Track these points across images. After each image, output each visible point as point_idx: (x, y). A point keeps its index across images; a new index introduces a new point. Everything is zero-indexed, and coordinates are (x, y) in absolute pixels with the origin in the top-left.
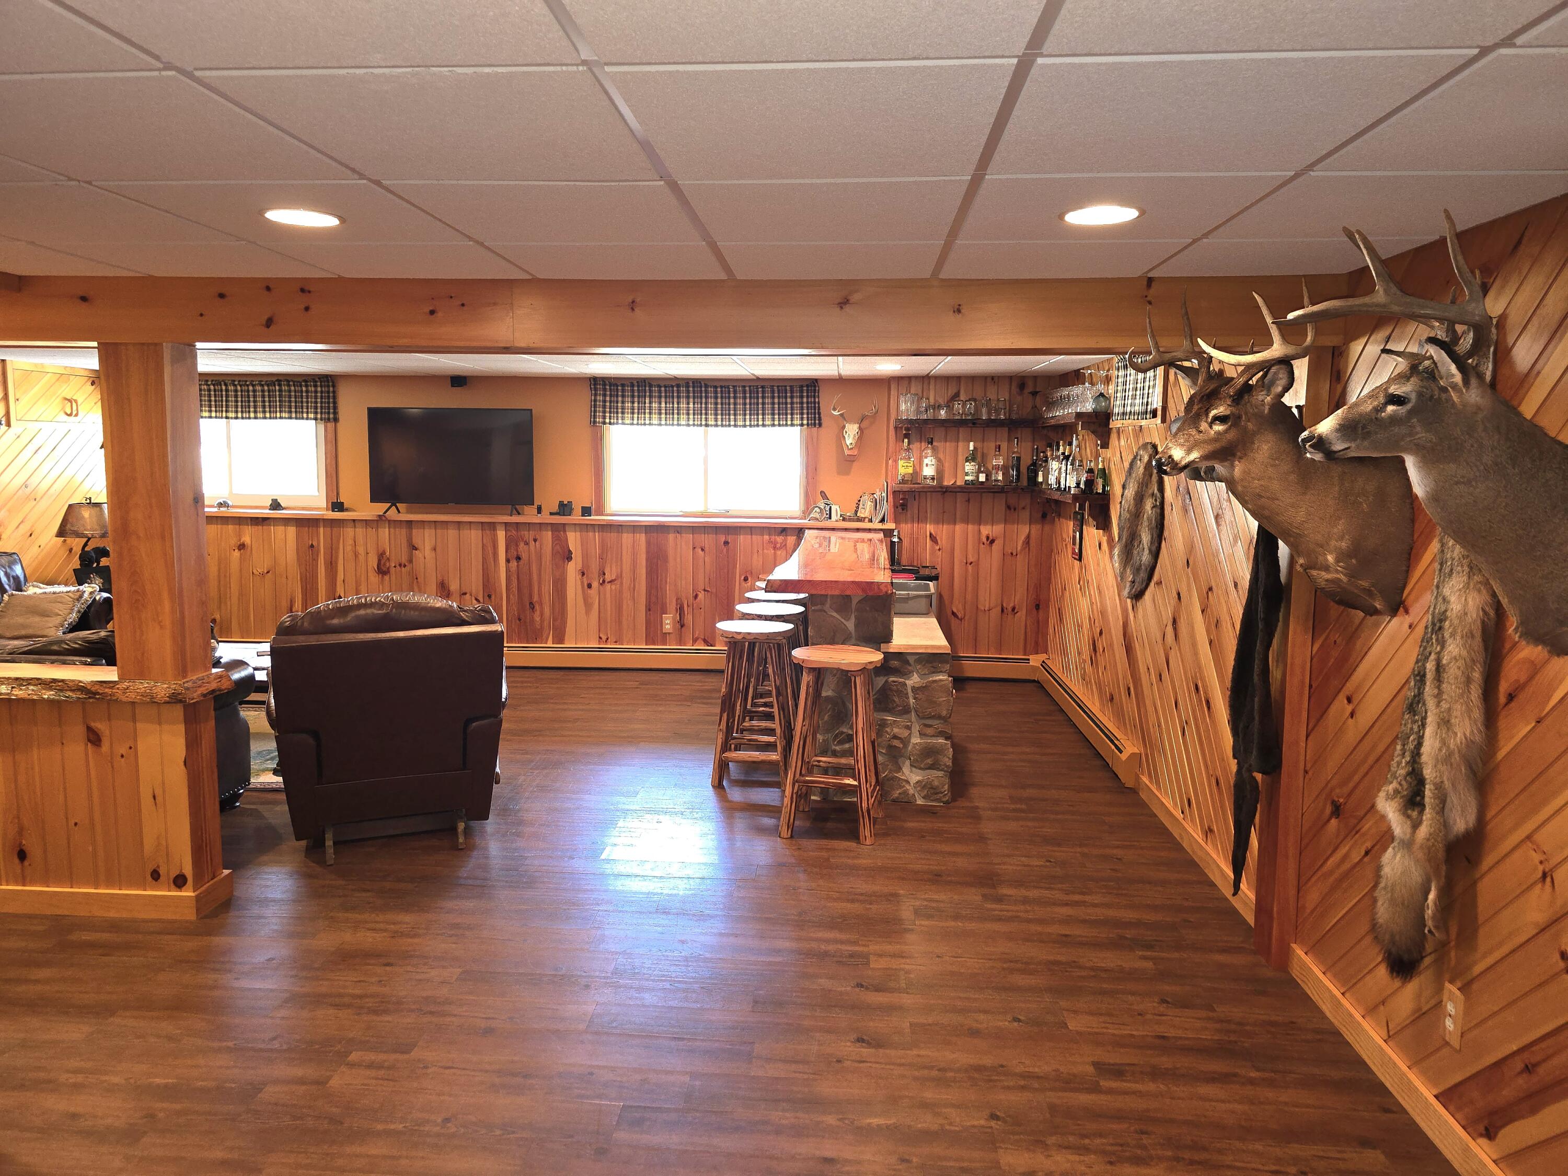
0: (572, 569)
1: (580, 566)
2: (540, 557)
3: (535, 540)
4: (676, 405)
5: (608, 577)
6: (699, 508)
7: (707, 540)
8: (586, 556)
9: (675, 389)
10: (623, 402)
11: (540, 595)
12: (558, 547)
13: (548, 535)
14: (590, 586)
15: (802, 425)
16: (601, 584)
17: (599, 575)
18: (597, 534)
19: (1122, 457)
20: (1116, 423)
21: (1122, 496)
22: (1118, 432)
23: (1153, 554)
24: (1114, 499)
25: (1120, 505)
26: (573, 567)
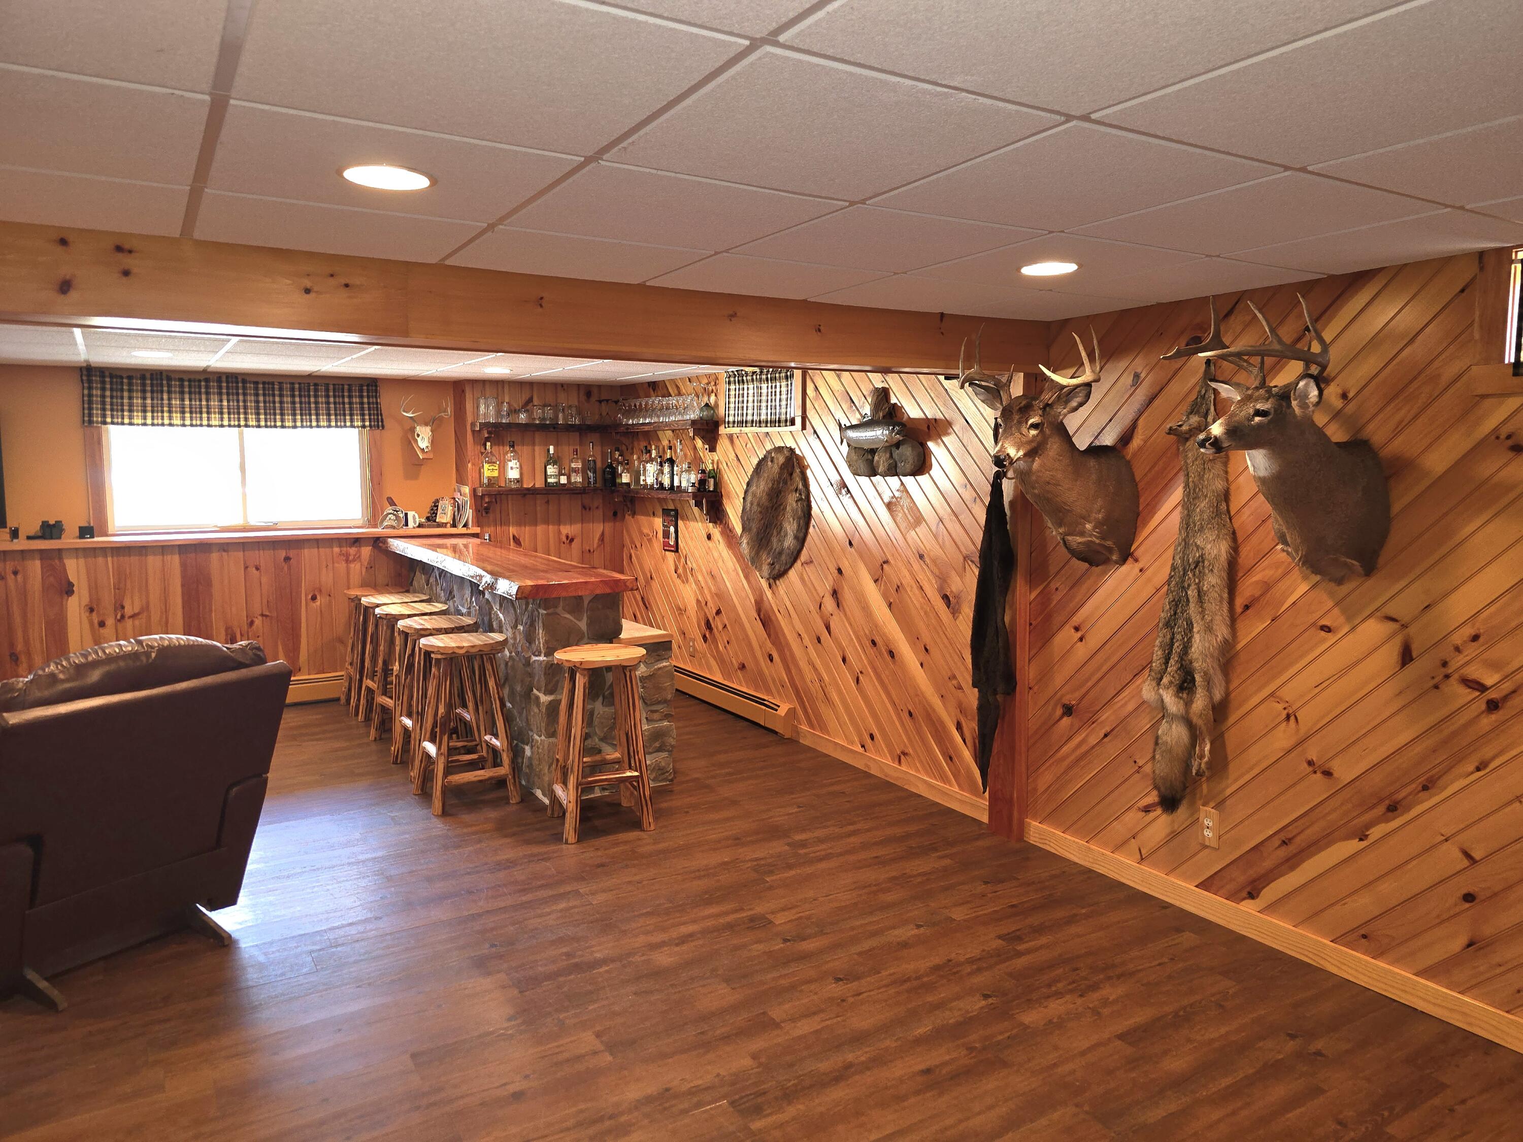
0: (74, 606)
1: (86, 600)
2: (24, 593)
3: (15, 573)
4: (204, 403)
5: (128, 611)
6: (238, 521)
7: (264, 557)
8: (94, 587)
9: (203, 383)
10: (130, 398)
11: (27, 642)
12: (52, 579)
13: (35, 567)
14: (102, 624)
15: (364, 427)
16: (119, 621)
17: (115, 610)
18: (109, 559)
19: (738, 459)
20: (728, 430)
21: (745, 493)
22: (731, 438)
23: (799, 540)
24: (728, 495)
25: (744, 500)
26: (76, 602)
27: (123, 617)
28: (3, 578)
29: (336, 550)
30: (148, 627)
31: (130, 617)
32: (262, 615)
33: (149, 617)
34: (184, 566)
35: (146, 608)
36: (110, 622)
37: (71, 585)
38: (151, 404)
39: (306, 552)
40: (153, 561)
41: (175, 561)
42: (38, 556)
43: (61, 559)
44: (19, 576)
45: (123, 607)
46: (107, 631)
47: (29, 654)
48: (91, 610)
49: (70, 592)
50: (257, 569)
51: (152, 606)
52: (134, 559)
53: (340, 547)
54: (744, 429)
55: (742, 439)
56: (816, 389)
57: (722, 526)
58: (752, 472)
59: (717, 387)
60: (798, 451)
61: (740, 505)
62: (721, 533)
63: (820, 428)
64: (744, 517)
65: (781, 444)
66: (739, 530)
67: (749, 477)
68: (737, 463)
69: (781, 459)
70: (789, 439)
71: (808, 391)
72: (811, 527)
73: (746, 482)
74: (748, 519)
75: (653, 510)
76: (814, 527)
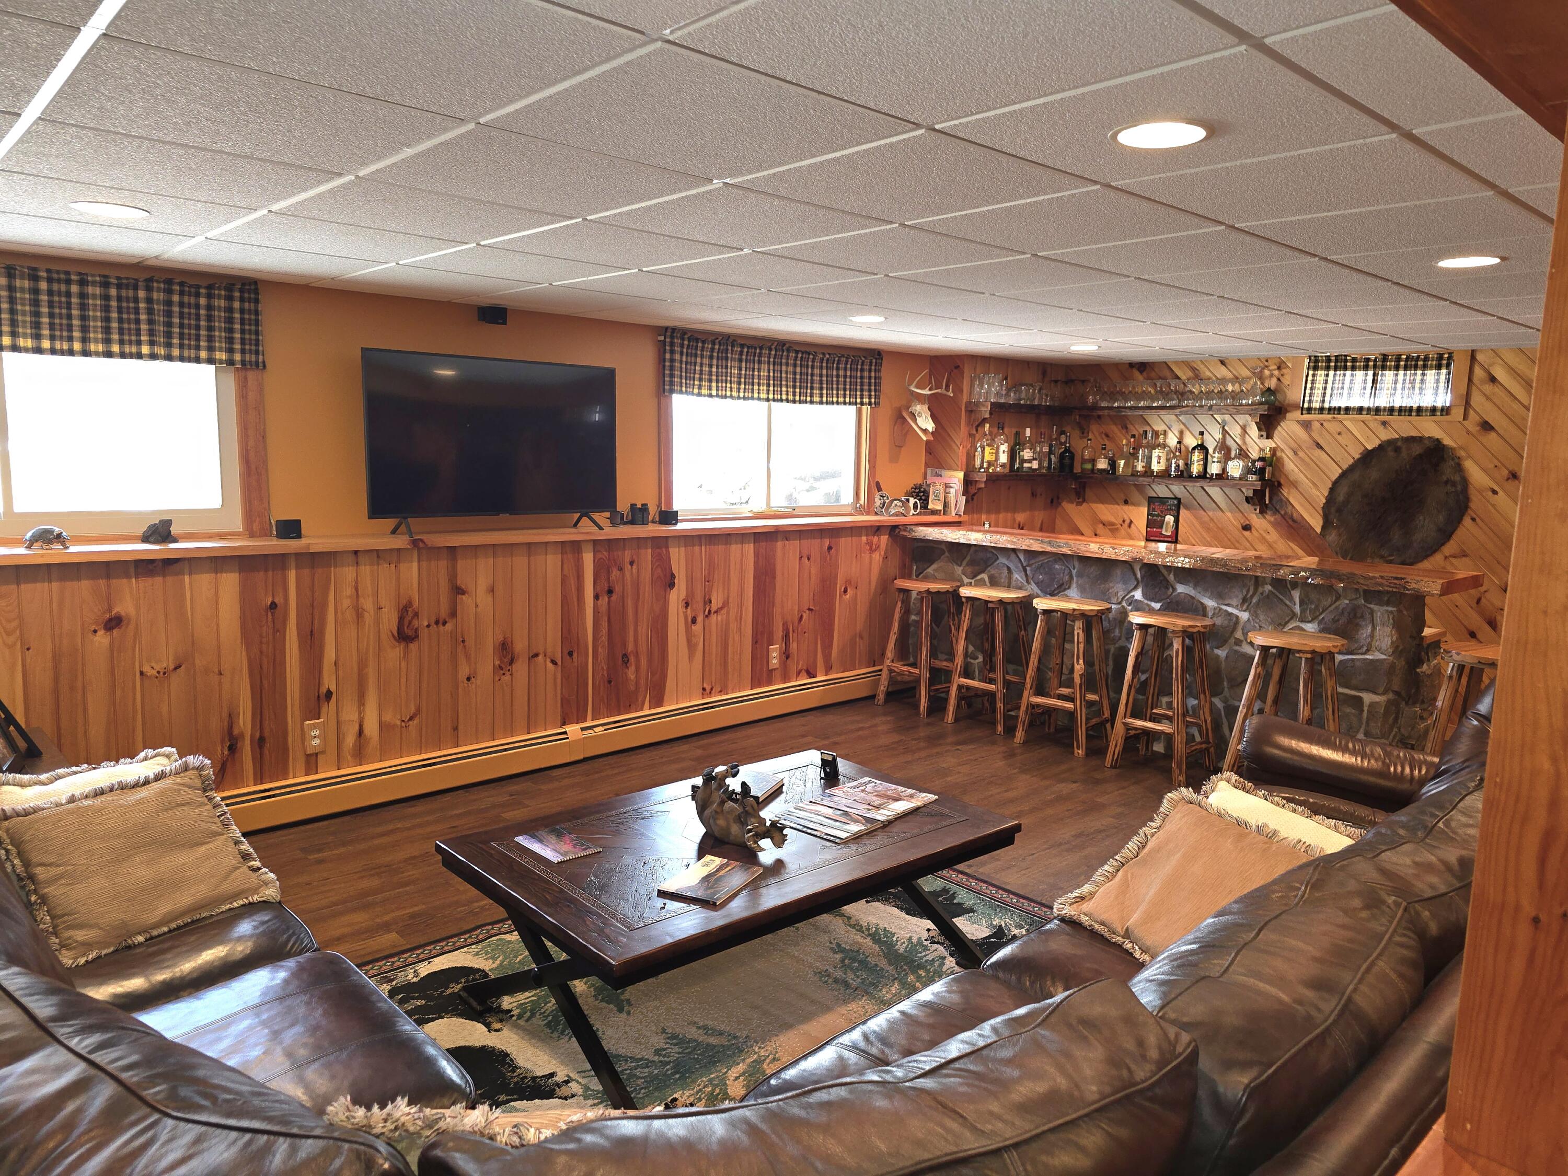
0: (675, 600)
1: (683, 595)
2: (637, 585)
5: (714, 607)
8: (690, 580)
9: (756, 350)
11: (636, 642)
12: (659, 570)
14: (694, 621)
16: (707, 616)
17: (705, 603)
18: (703, 548)
19: (1321, 448)
20: (1306, 417)
21: (1335, 483)
22: (1307, 425)
23: (1446, 534)
24: (1294, 485)
25: (1332, 490)
26: (676, 597)
27: (710, 612)
28: (621, 569)
29: (864, 538)
30: (728, 624)
31: (715, 612)
32: (809, 609)
33: (728, 613)
34: (756, 555)
35: (726, 604)
36: (700, 619)
37: (673, 576)
38: (717, 372)
39: (843, 541)
40: (735, 548)
41: (750, 548)
42: (649, 544)
43: (667, 547)
44: (634, 567)
45: (710, 602)
46: (697, 628)
47: (637, 655)
48: (687, 605)
49: (672, 585)
50: (809, 559)
51: (731, 600)
52: (721, 548)
53: (867, 535)
54: (1341, 417)
55: (1333, 427)
56: (1493, 379)
57: (1278, 516)
58: (1351, 461)
59: (1284, 371)
60: (1447, 441)
61: (1320, 496)
62: (1275, 525)
63: (1494, 418)
64: (1331, 509)
65: (1414, 433)
66: (1316, 523)
67: (1345, 467)
68: (1319, 451)
69: (1417, 450)
70: (1430, 429)
71: (1475, 380)
72: (1467, 521)
73: (1336, 473)
74: (1339, 511)
75: (1124, 498)
76: (1473, 519)
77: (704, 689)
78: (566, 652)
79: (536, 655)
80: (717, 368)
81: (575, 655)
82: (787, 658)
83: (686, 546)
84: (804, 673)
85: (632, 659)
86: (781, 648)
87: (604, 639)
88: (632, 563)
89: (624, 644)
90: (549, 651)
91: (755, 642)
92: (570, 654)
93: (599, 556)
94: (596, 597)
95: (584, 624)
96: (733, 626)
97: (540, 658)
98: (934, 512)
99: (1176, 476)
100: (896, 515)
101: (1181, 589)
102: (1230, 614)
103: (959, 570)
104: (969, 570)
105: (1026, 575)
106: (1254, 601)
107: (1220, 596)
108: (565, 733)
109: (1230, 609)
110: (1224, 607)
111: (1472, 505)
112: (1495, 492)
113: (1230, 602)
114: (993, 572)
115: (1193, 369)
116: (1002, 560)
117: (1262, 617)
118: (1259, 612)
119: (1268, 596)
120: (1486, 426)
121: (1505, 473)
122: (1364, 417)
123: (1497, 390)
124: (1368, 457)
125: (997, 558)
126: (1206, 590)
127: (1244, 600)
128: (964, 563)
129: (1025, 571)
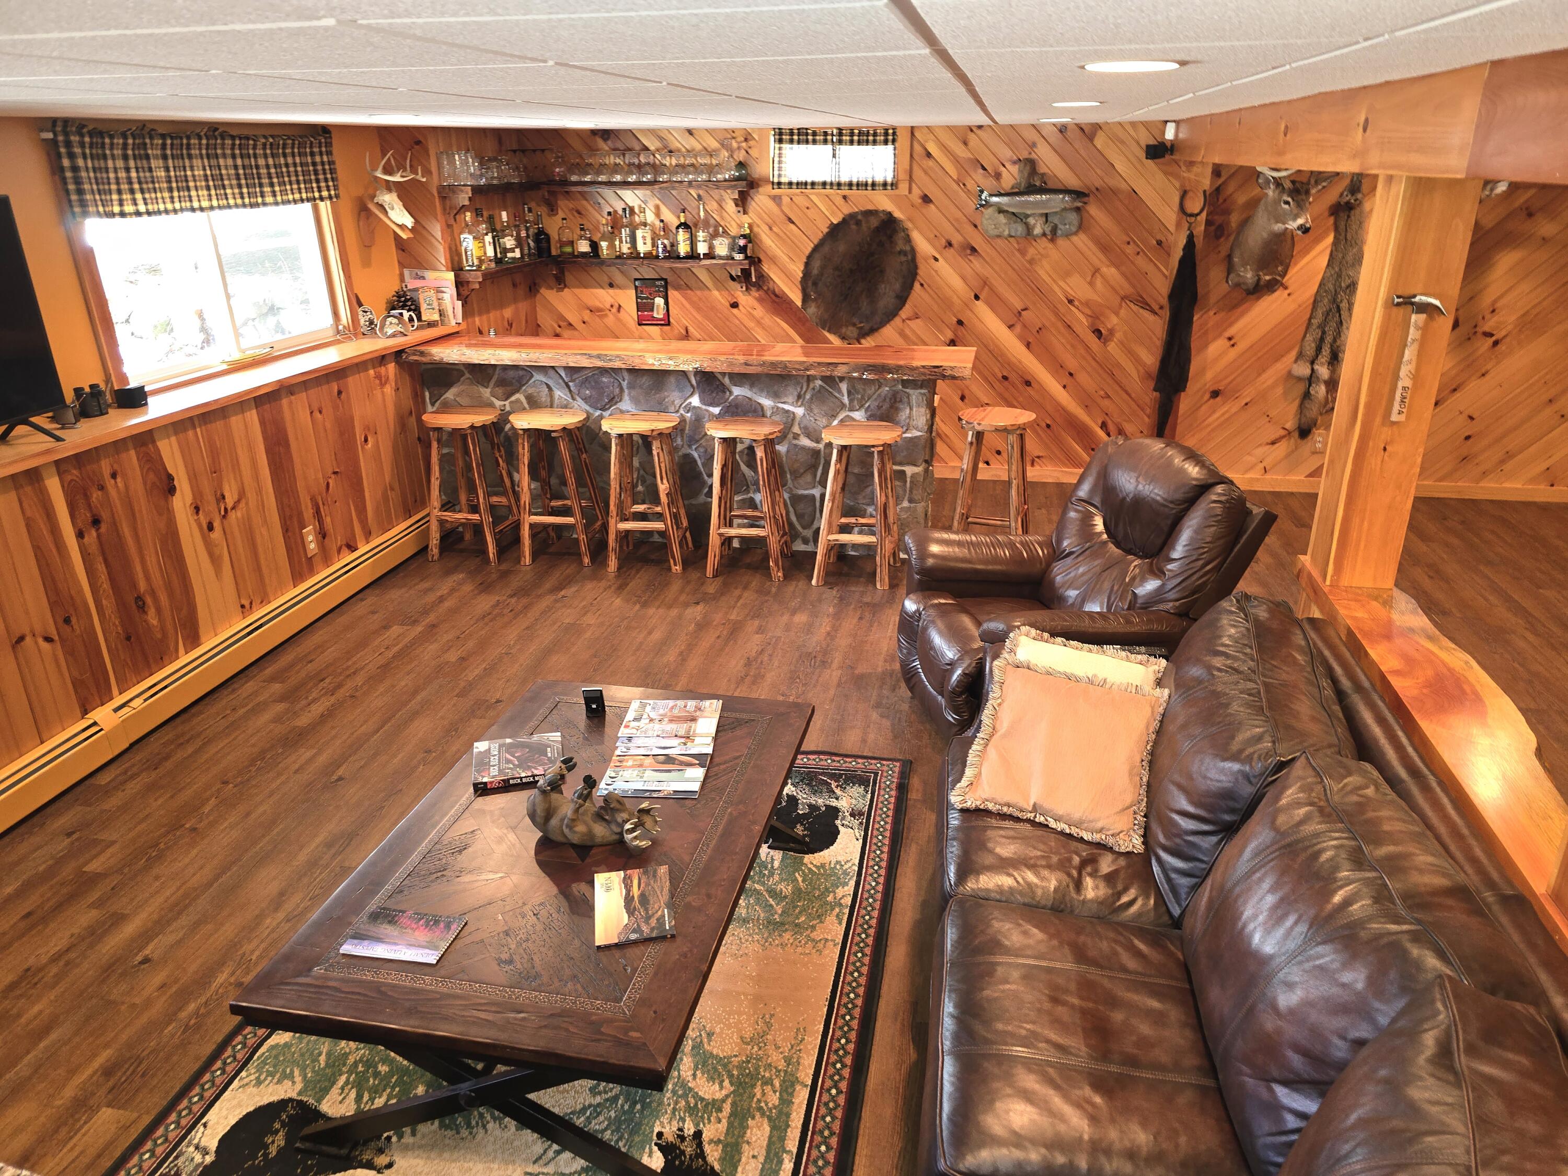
0: (181, 509)
1: (189, 499)
2: (129, 504)
4: (189, 173)
5: (230, 502)
7: (321, 395)
8: (193, 478)
10: (115, 170)
11: (148, 578)
12: (151, 476)
13: (132, 460)
14: (211, 527)
16: (224, 517)
17: (218, 501)
18: (198, 430)
19: (793, 222)
20: (777, 191)
21: (809, 257)
22: (777, 199)
23: (902, 299)
24: (773, 260)
25: (807, 264)
26: (181, 503)
27: (226, 509)
28: (102, 488)
29: (372, 372)
30: (249, 519)
31: (233, 508)
32: (335, 473)
33: (247, 504)
34: (263, 423)
35: (242, 495)
36: (216, 524)
37: (170, 478)
38: (138, 178)
39: (350, 380)
40: (235, 421)
41: (252, 416)
42: (130, 445)
43: (154, 442)
44: (119, 480)
45: (223, 497)
46: (216, 535)
47: (153, 593)
48: (197, 509)
49: (172, 490)
50: (320, 412)
51: (247, 488)
52: (219, 425)
53: (374, 368)
54: (809, 191)
55: (800, 200)
56: (929, 155)
57: (761, 292)
58: (820, 236)
59: (752, 143)
60: (897, 214)
61: (797, 270)
62: (760, 300)
63: (933, 192)
64: (808, 282)
65: (871, 207)
66: (796, 298)
67: (816, 242)
68: (792, 226)
69: (874, 222)
70: (884, 202)
71: (915, 156)
72: (917, 286)
73: (809, 247)
74: (815, 284)
75: (608, 281)
76: (922, 285)
77: (243, 606)
78: (60, 621)
79: (21, 639)
80: (137, 172)
81: (74, 620)
82: (324, 538)
83: (176, 433)
84: (345, 550)
85: (149, 600)
86: (314, 529)
87: (106, 586)
88: (114, 476)
89: (134, 586)
90: (38, 628)
91: (286, 530)
92: (67, 621)
93: (68, 478)
94: (80, 535)
95: (74, 575)
96: (257, 520)
97: (28, 640)
98: (431, 324)
99: (665, 258)
100: (393, 335)
101: (737, 391)
102: (787, 411)
103: (486, 392)
104: (500, 391)
105: (570, 391)
106: (808, 396)
107: (776, 396)
108: (95, 724)
109: (786, 407)
110: (781, 405)
111: (919, 271)
112: (936, 259)
113: (785, 399)
114: (530, 391)
115: (661, 139)
116: (538, 377)
117: (816, 411)
118: (813, 406)
119: (819, 391)
120: (926, 199)
121: (943, 242)
122: (828, 191)
123: (931, 163)
124: (835, 231)
125: (532, 376)
126: (762, 390)
127: (799, 397)
128: (492, 384)
129: (568, 387)
